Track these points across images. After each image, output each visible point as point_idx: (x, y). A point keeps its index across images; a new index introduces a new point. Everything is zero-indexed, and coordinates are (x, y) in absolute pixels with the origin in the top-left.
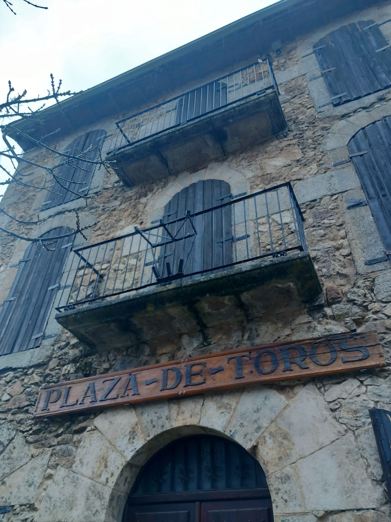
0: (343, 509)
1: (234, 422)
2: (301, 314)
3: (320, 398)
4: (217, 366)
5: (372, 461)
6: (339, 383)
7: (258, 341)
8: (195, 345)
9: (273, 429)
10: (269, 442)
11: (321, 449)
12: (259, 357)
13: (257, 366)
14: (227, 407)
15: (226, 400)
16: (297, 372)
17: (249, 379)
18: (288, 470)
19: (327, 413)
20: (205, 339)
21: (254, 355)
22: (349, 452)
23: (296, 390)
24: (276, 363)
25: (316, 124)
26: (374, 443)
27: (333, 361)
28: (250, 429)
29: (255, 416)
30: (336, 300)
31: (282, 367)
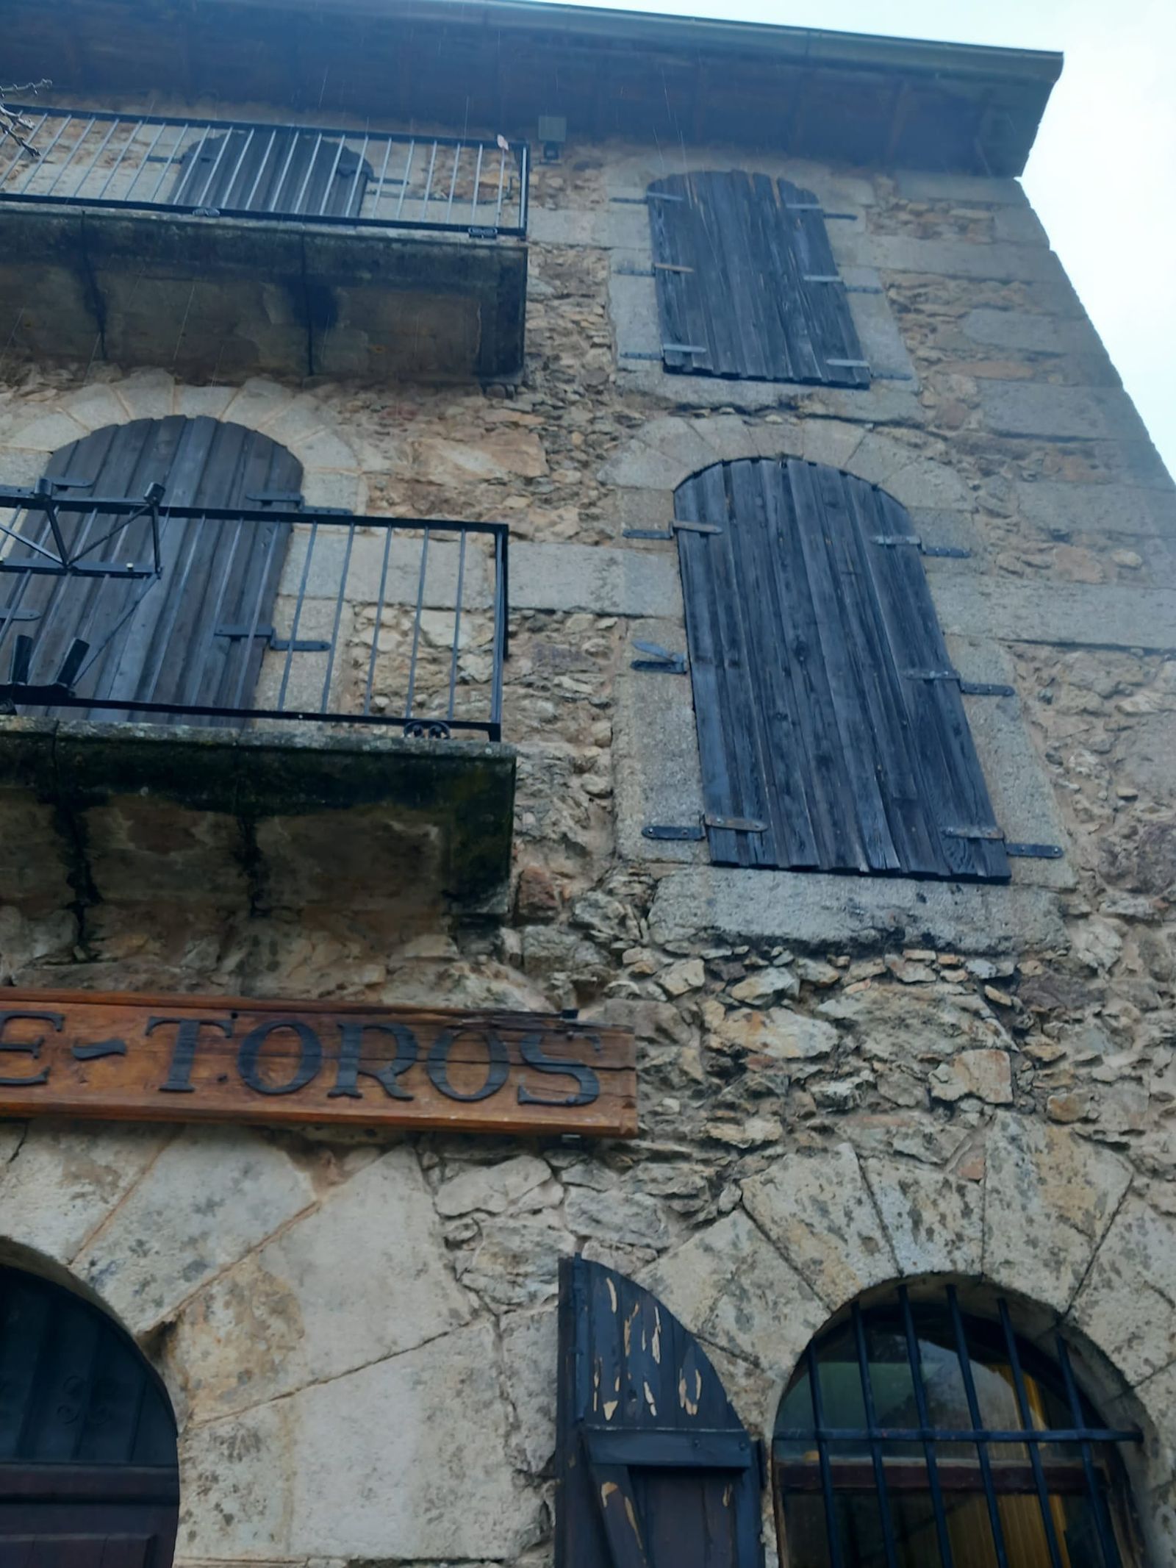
0: (409, 1556)
1: (115, 1231)
2: (429, 930)
3: (422, 1200)
4: (104, 1036)
5: (528, 1414)
6: (489, 1163)
7: (267, 984)
8: (40, 950)
9: (245, 1275)
10: (223, 1315)
11: (385, 1358)
12: (260, 1035)
13: (247, 1062)
14: (103, 1180)
15: (104, 1155)
16: (373, 1105)
17: (207, 1099)
18: (263, 1417)
19: (432, 1252)
20: (83, 937)
21: (246, 1024)
22: (468, 1378)
23: (352, 1162)
24: (311, 1065)
25: (605, 398)
26: (549, 1360)
27: (492, 1090)
28: (165, 1264)
29: (195, 1225)
30: (541, 914)
31: (328, 1081)
